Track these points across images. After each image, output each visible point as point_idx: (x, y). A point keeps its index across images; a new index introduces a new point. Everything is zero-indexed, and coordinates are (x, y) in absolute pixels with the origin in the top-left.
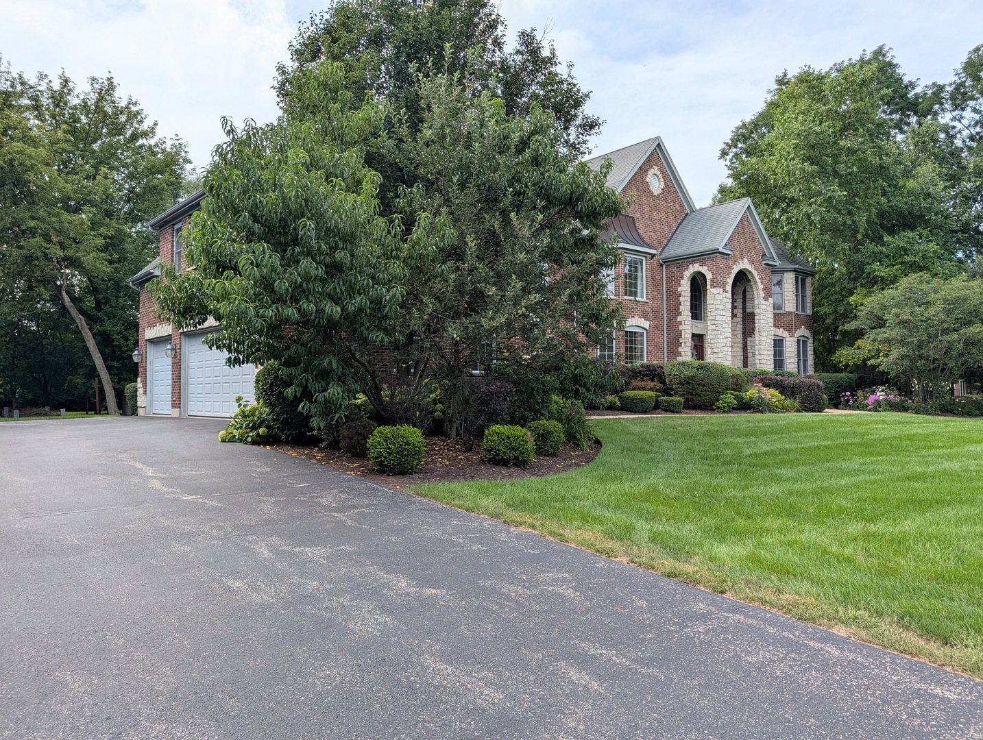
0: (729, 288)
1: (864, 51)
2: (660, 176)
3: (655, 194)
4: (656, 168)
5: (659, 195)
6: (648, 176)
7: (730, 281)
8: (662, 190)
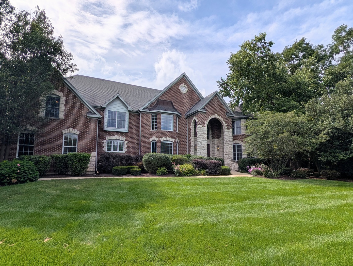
0: (206, 125)
1: (297, 40)
2: (186, 87)
3: (183, 93)
4: (184, 84)
5: (185, 93)
6: (180, 87)
7: (207, 122)
8: (187, 91)
